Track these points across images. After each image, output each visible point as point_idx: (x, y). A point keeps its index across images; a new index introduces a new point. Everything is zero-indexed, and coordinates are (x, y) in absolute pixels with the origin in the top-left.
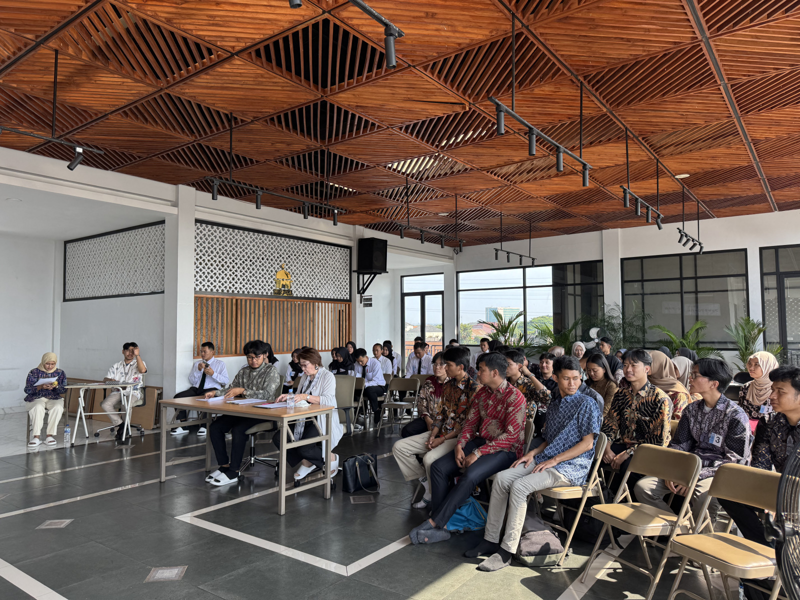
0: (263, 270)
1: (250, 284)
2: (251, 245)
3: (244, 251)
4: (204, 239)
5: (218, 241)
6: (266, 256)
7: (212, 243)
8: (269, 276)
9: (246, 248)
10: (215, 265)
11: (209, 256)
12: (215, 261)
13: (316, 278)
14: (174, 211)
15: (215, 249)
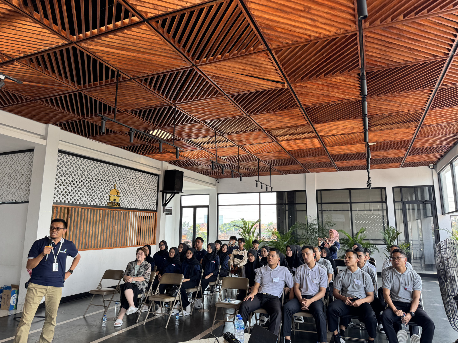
0: (101, 188)
1: (92, 198)
2: (95, 170)
3: (89, 174)
4: (62, 164)
5: (72, 166)
6: (104, 178)
7: (68, 167)
8: (105, 193)
9: (91, 172)
10: (68, 184)
11: (65, 176)
12: (69, 181)
13: (136, 195)
14: (43, 142)
15: (70, 172)
